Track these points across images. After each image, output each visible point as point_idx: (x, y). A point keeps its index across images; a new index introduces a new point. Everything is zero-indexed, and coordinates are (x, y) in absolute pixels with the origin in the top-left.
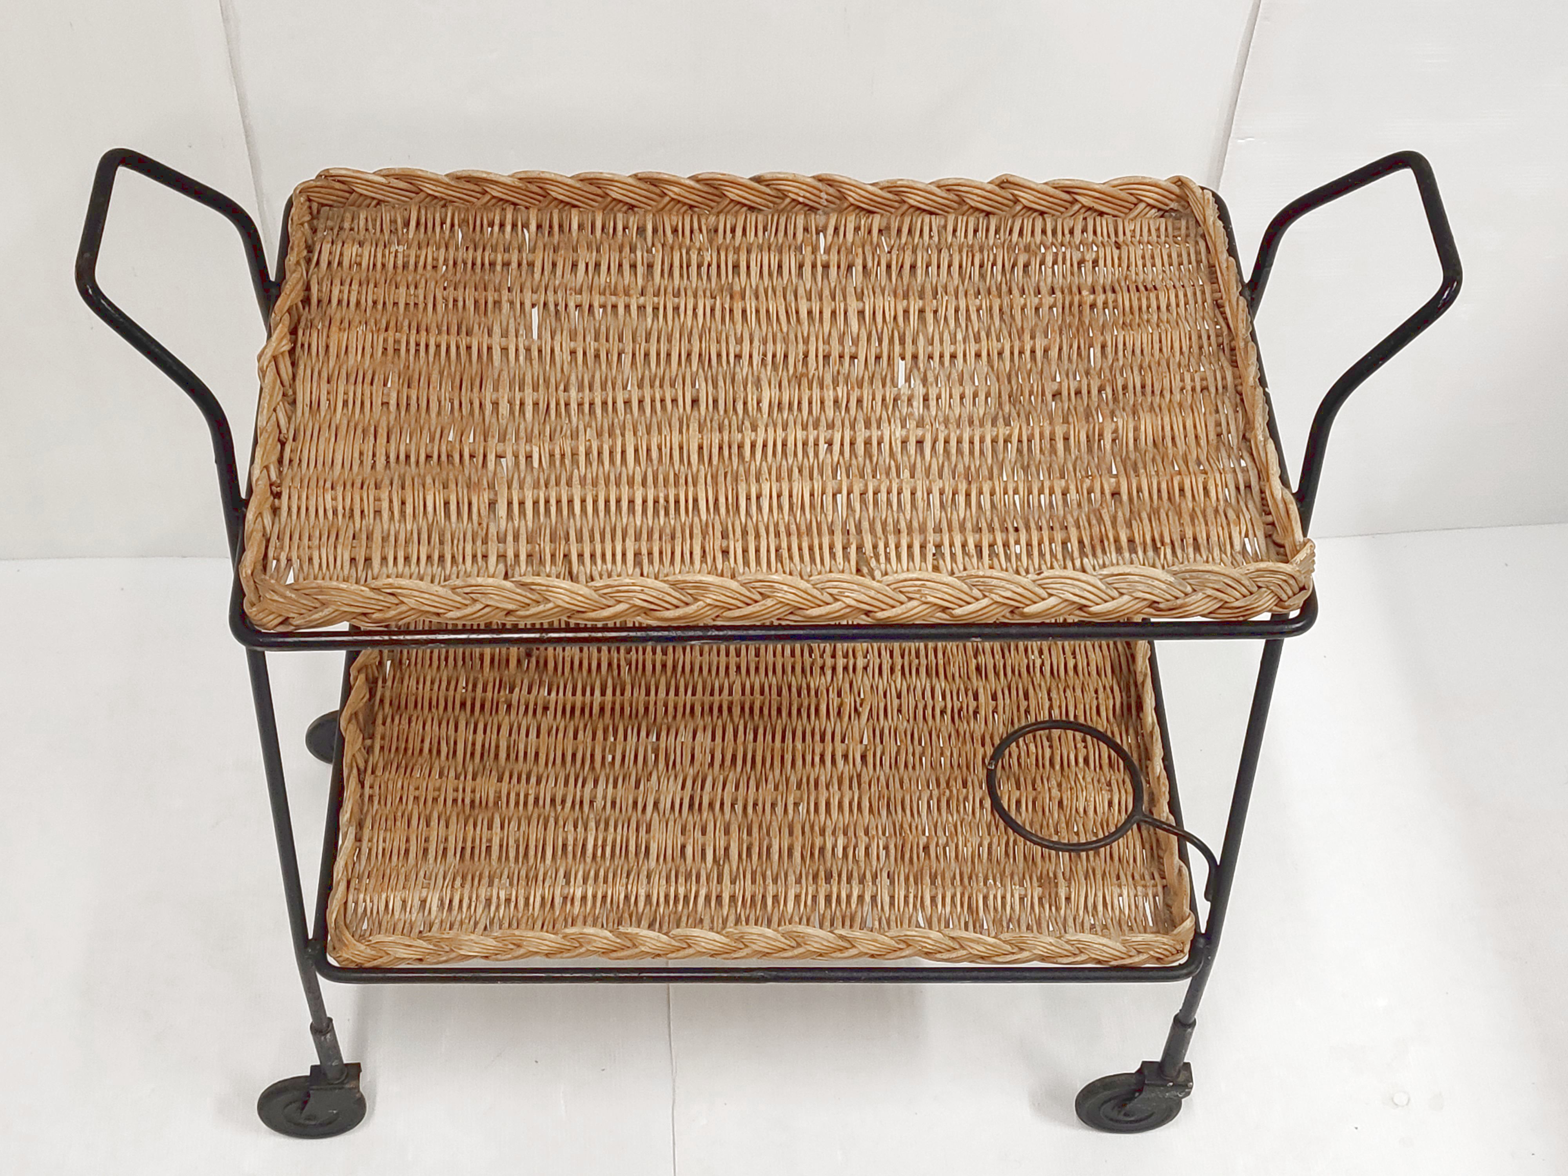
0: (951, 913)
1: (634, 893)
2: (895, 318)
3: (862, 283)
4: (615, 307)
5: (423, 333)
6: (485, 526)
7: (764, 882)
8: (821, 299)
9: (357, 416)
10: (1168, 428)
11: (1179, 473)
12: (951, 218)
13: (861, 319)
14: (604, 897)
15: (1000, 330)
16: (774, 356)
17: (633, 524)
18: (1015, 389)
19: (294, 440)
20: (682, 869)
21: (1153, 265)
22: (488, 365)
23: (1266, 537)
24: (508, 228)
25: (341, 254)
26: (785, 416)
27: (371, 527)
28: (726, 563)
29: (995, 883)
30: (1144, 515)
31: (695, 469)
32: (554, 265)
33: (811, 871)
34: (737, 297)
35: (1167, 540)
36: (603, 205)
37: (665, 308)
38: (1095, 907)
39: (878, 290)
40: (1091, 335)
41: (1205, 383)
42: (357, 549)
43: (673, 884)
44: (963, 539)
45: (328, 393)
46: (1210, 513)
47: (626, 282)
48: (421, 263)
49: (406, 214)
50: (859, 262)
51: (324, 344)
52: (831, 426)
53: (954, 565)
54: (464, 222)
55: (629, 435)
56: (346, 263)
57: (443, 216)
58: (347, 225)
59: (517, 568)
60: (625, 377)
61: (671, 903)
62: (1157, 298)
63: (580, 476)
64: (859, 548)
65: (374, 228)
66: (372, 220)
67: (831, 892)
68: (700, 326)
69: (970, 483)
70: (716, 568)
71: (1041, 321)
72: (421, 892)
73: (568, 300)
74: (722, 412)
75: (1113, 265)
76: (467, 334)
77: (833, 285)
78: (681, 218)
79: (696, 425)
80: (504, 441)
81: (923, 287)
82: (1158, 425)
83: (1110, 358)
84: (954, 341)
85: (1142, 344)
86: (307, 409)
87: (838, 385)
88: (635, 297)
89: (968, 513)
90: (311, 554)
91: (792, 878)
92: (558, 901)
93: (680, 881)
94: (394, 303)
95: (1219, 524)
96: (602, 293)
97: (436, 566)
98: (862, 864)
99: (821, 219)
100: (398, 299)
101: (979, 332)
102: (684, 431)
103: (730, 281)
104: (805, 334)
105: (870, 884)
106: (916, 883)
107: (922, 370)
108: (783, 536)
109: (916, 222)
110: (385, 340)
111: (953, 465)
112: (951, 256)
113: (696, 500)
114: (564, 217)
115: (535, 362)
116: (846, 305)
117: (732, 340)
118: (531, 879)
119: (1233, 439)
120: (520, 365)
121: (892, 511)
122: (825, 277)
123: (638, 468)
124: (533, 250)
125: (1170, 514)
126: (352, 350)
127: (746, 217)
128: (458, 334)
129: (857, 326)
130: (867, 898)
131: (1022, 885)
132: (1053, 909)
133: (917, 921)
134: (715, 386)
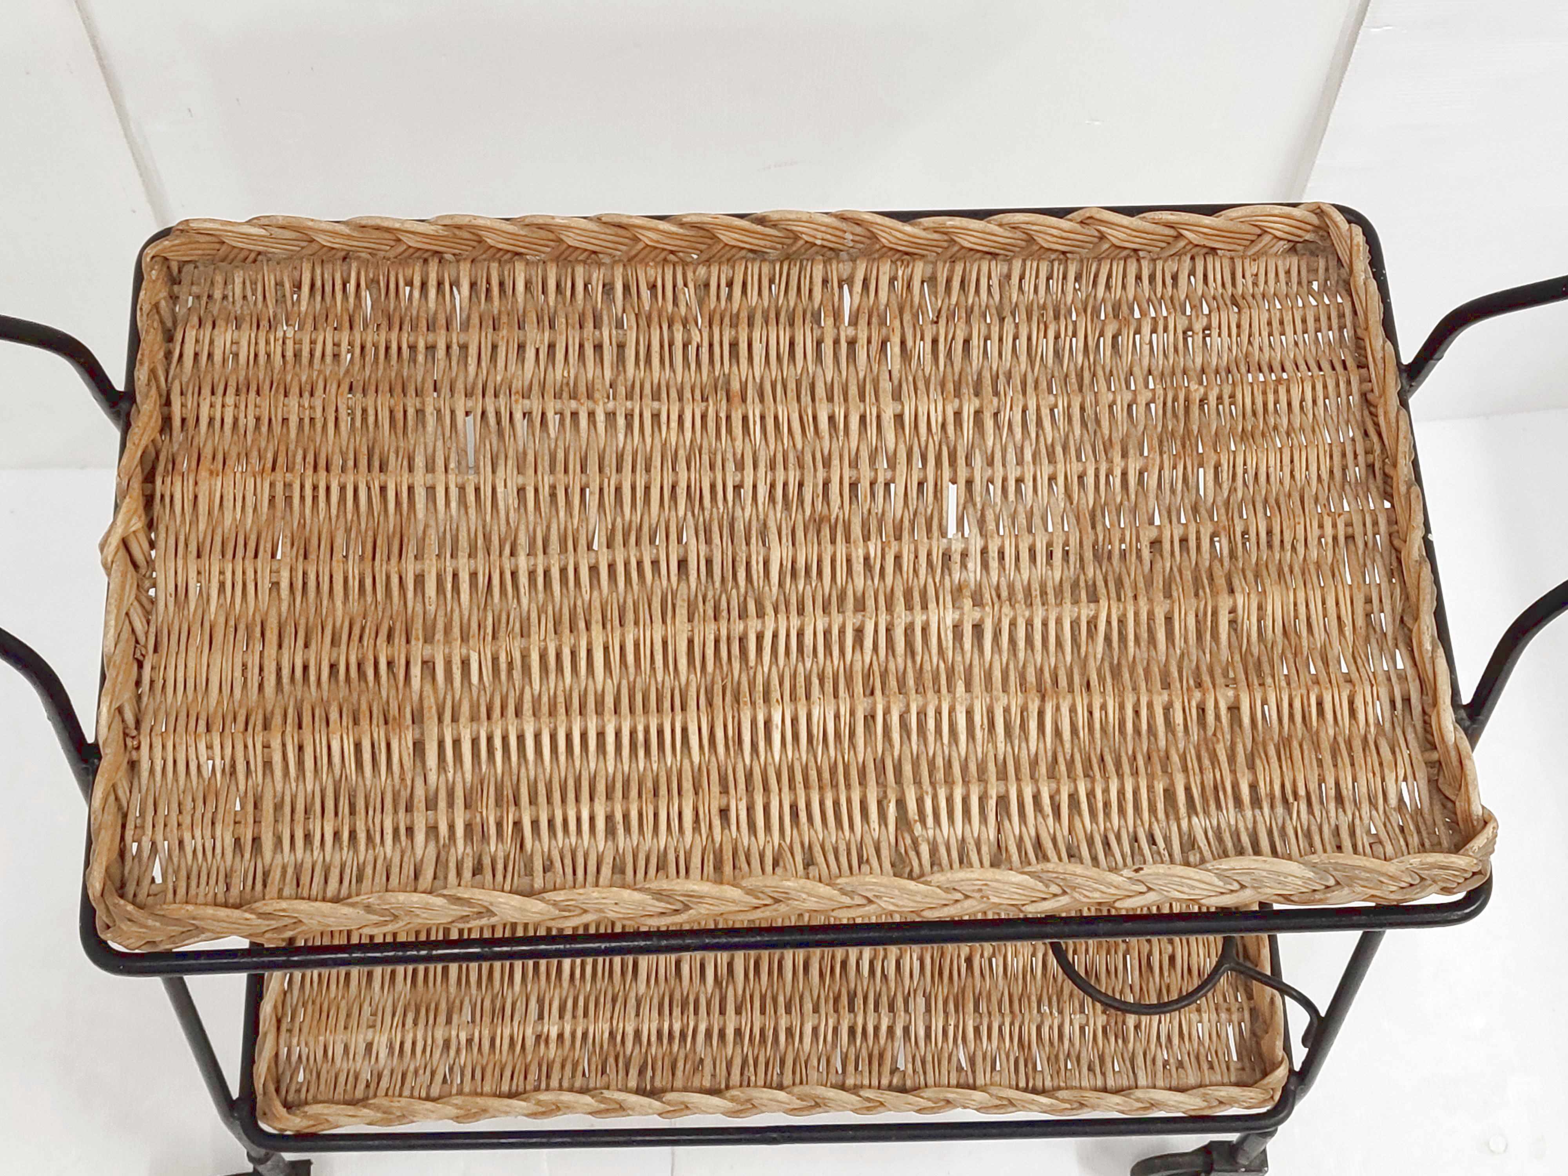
0: (998, 1048)
1: (621, 1031)
2: (944, 426)
3: (900, 372)
4: (575, 415)
5: (322, 473)
6: (409, 783)
7: (775, 1012)
8: (846, 400)
9: (237, 607)
10: (1302, 609)
11: (1317, 682)
12: (1017, 265)
13: (898, 427)
14: (585, 1035)
15: (1082, 441)
16: (785, 485)
17: (604, 772)
18: (1101, 538)
19: (156, 650)
20: (677, 996)
21: (1283, 333)
22: (409, 519)
23: (1429, 781)
24: (432, 292)
25: (211, 342)
26: (801, 588)
27: (260, 788)
28: (726, 831)
29: (1051, 1013)
30: (1272, 752)
31: (683, 680)
32: (494, 347)
33: (831, 995)
34: (737, 400)
35: (1302, 792)
36: (557, 253)
37: (641, 415)
38: (1169, 1038)
39: (921, 385)
40: (1201, 451)
41: (1350, 530)
42: (242, 825)
43: (667, 1018)
44: (1035, 790)
45: (199, 573)
46: (1357, 744)
47: (590, 376)
48: (318, 354)
49: (296, 274)
50: (896, 339)
51: (191, 497)
52: (860, 606)
53: (1024, 829)
54: (373, 282)
55: (596, 628)
56: (218, 358)
57: (345, 275)
58: (218, 295)
59: (453, 850)
60: (591, 528)
61: (665, 1041)
62: (1288, 391)
63: (533, 696)
64: (901, 803)
65: (254, 293)
66: (251, 284)
67: (855, 1023)
68: (688, 443)
69: (1043, 699)
70: (713, 840)
71: (1136, 427)
72: (365, 1035)
73: (514, 406)
74: (718, 584)
75: (1230, 335)
76: (381, 471)
77: (861, 375)
78: (660, 271)
79: (685, 612)
80: (432, 642)
81: (980, 374)
82: (1289, 603)
83: (1226, 487)
84: (1020, 462)
85: (1268, 468)
86: (171, 600)
87: (869, 539)
88: (601, 403)
89: (1041, 745)
90: (182, 836)
91: (809, 1006)
92: (530, 1042)
93: (674, 1014)
94: (283, 419)
95: (1369, 767)
96: (557, 396)
97: (346, 849)
98: (892, 985)
99: (845, 269)
100: (288, 412)
101: (1053, 445)
102: (669, 622)
103: (727, 371)
104: (826, 452)
105: (902, 1013)
106: (957, 1011)
107: (979, 506)
108: (800, 787)
109: (970, 272)
110: (272, 485)
111: (1021, 664)
112: (1017, 326)
113: (685, 730)
114: (506, 273)
115: (472, 511)
116: (878, 407)
117: (730, 466)
118: (498, 1013)
119: (1385, 620)
120: (451, 517)
121: (942, 744)
122: (851, 360)
123: (609, 681)
124: (466, 325)
125: (1305, 747)
126: (228, 503)
127: (746, 268)
128: (369, 471)
129: (894, 440)
130: (899, 1032)
131: (1082, 1011)
132: (1120, 1042)
133: (959, 1060)
134: (708, 541)
